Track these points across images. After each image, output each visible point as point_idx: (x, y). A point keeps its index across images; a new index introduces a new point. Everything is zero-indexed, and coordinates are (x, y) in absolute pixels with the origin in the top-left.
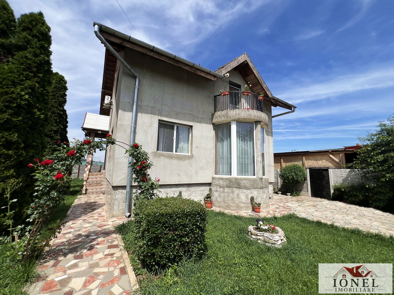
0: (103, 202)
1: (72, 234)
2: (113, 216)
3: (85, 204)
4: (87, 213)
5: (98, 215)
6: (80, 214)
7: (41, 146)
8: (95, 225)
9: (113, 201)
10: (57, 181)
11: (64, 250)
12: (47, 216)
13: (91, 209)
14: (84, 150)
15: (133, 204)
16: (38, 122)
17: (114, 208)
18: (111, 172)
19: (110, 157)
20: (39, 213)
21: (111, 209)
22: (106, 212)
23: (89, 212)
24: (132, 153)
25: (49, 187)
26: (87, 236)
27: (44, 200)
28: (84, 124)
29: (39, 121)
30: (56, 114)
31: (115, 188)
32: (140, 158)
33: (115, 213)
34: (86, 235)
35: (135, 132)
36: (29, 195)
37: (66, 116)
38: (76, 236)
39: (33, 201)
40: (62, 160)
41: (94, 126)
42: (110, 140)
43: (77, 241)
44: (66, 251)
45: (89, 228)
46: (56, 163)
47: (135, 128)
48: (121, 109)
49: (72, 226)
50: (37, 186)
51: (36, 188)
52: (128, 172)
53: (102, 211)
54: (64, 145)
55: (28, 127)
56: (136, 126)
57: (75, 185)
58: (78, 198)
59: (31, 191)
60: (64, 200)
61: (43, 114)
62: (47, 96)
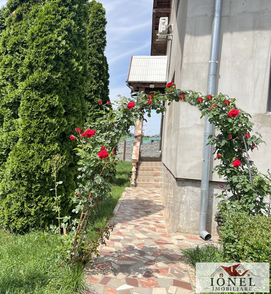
0: (160, 202)
1: (121, 243)
2: (178, 231)
3: (135, 202)
4: (139, 215)
5: (155, 223)
6: (130, 216)
7: (81, 112)
8: (151, 238)
9: (178, 204)
10: (101, 160)
11: (113, 264)
12: (92, 209)
13: (144, 211)
14: (133, 113)
15: (214, 217)
16: (76, 78)
17: (179, 216)
18: (174, 154)
19: (170, 127)
20: (84, 204)
21: (175, 218)
22: (167, 220)
23: (143, 216)
24: (214, 116)
25: (92, 168)
26: (142, 253)
27: (88, 187)
28: (130, 75)
29: (78, 76)
30: (95, 66)
31: (182, 182)
32: (231, 125)
33: (181, 226)
34: (139, 250)
35: (217, 76)
36: (73, 178)
37: (107, 66)
38: (127, 248)
39: (77, 187)
40: (106, 130)
41: (144, 77)
42: (173, 93)
43: (128, 255)
44: (116, 267)
45: (143, 241)
46: (98, 135)
47: (217, 67)
48: (188, 33)
49: (121, 231)
50: (80, 166)
51: (79, 169)
52: (204, 155)
53: (160, 218)
54: (106, 107)
55: (68, 86)
56: (219, 62)
57: (121, 171)
58: (125, 191)
59: (75, 173)
60: (110, 190)
61: (81, 64)
62: (84, 36)
